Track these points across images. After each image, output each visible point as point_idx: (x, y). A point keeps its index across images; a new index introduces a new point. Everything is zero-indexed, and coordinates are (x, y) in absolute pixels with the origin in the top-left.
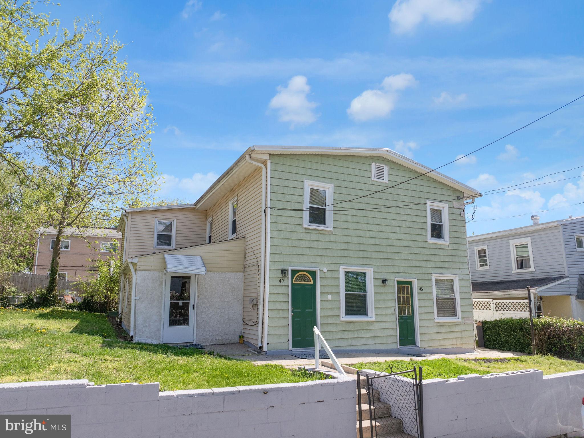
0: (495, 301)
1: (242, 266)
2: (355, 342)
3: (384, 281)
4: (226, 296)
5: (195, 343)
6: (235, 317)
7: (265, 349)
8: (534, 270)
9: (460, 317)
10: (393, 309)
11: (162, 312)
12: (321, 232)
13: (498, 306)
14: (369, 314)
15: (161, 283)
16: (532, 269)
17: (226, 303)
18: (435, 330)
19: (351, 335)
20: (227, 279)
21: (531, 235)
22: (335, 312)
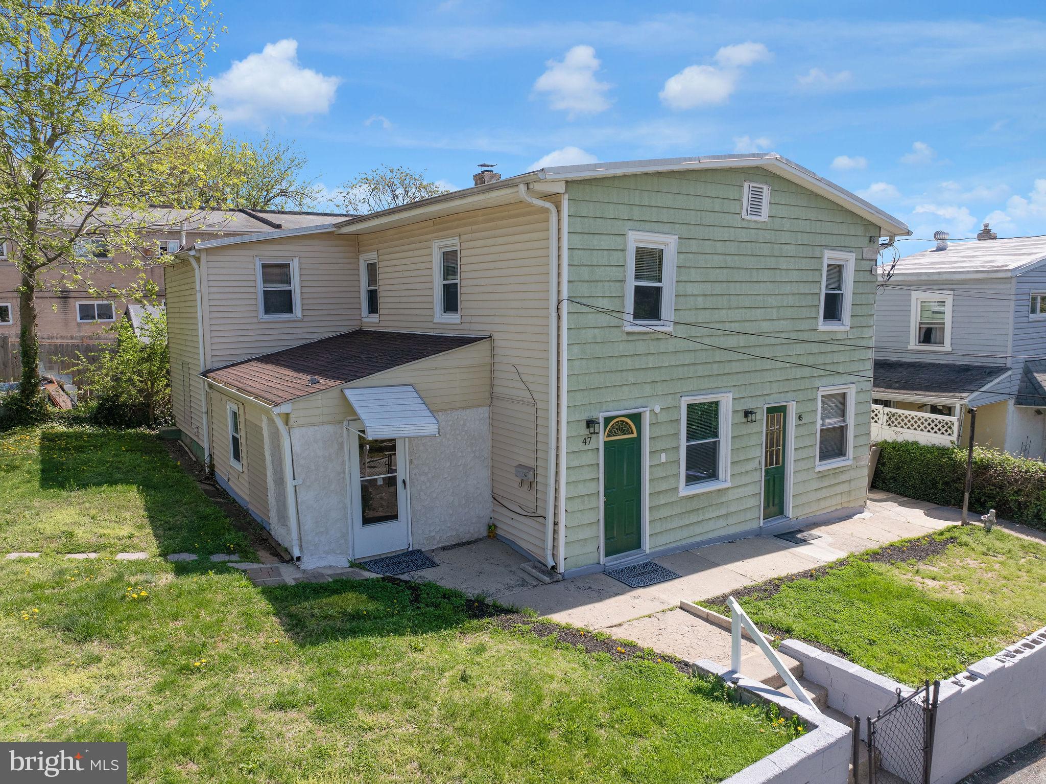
0: (887, 410)
1: (488, 395)
2: (698, 530)
3: (747, 413)
4: (460, 454)
5: (410, 549)
6: (479, 492)
7: (561, 569)
8: (950, 349)
9: (851, 457)
10: (757, 461)
11: (348, 501)
12: (654, 336)
13: (893, 419)
14: (720, 477)
15: (341, 445)
16: (947, 347)
17: (461, 468)
18: (815, 485)
19: (693, 518)
20: (462, 423)
22: (671, 483)
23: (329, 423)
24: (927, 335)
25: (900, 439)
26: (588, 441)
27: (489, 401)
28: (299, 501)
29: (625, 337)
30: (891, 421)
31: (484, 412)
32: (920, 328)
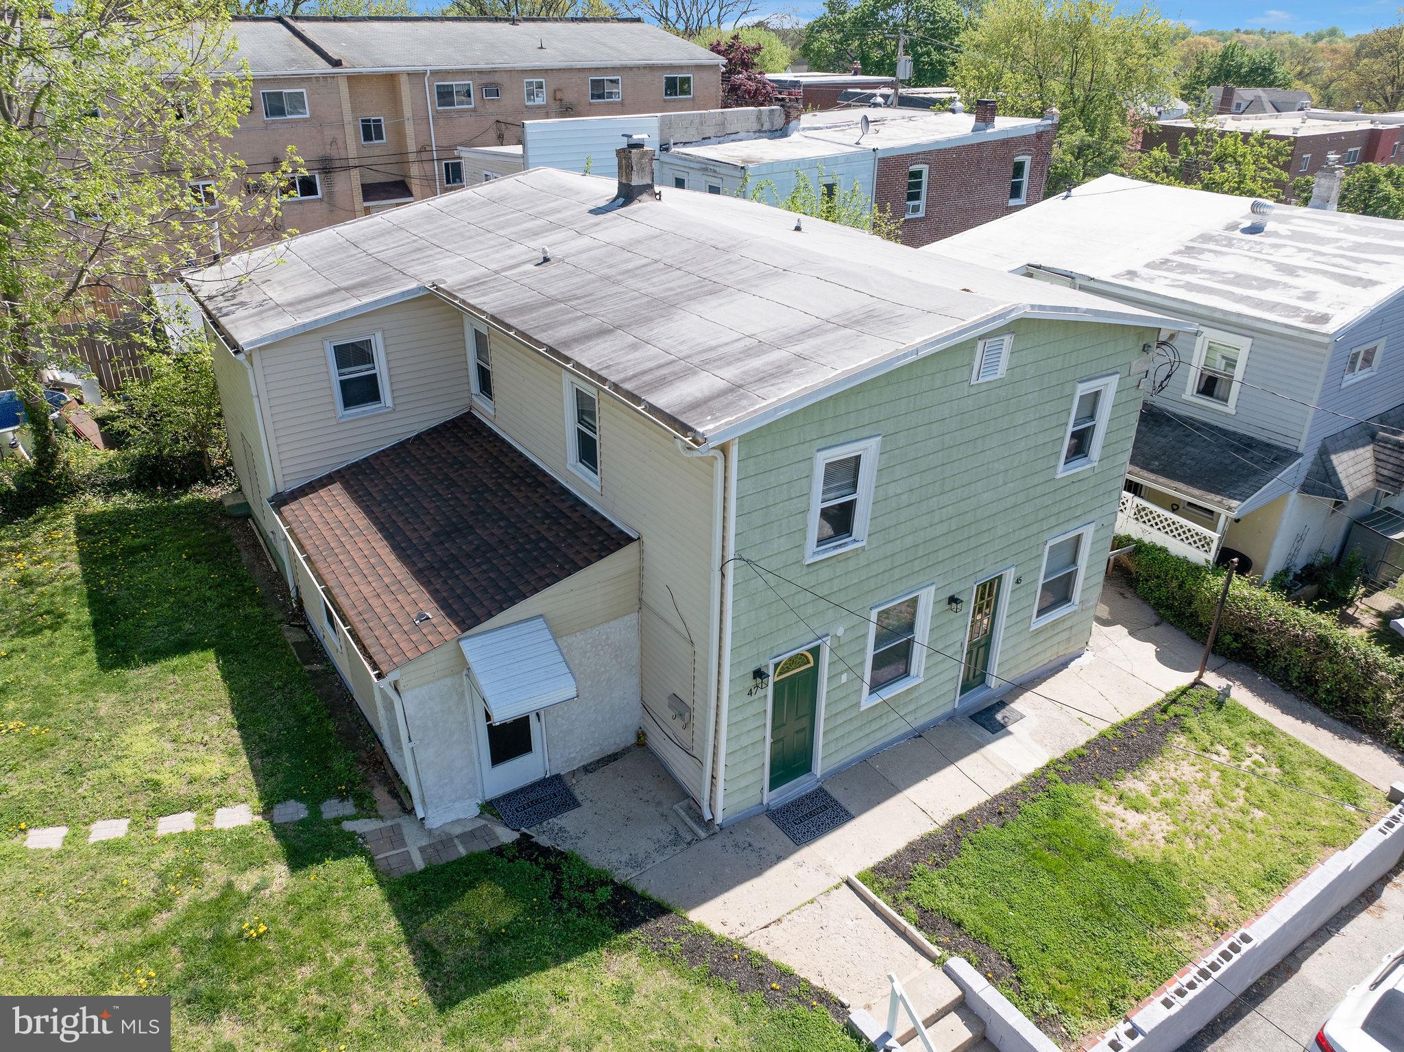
0: (1138, 500)
1: (636, 601)
2: (879, 735)
3: (953, 600)
4: (603, 669)
5: (548, 776)
6: (626, 701)
7: (719, 820)
8: (1234, 412)
9: (1077, 602)
10: (959, 644)
11: (474, 748)
12: (840, 558)
13: (1143, 513)
14: (912, 673)
15: (463, 693)
16: (1230, 408)
17: (604, 683)
18: (1027, 645)
19: (875, 726)
20: (604, 637)
21: (1253, 334)
22: (853, 699)
23: (446, 677)
24: (1209, 386)
25: (1147, 540)
26: (754, 691)
27: (637, 608)
28: (418, 761)
29: (805, 570)
30: (1140, 513)
31: (632, 619)
32: (1202, 374)
